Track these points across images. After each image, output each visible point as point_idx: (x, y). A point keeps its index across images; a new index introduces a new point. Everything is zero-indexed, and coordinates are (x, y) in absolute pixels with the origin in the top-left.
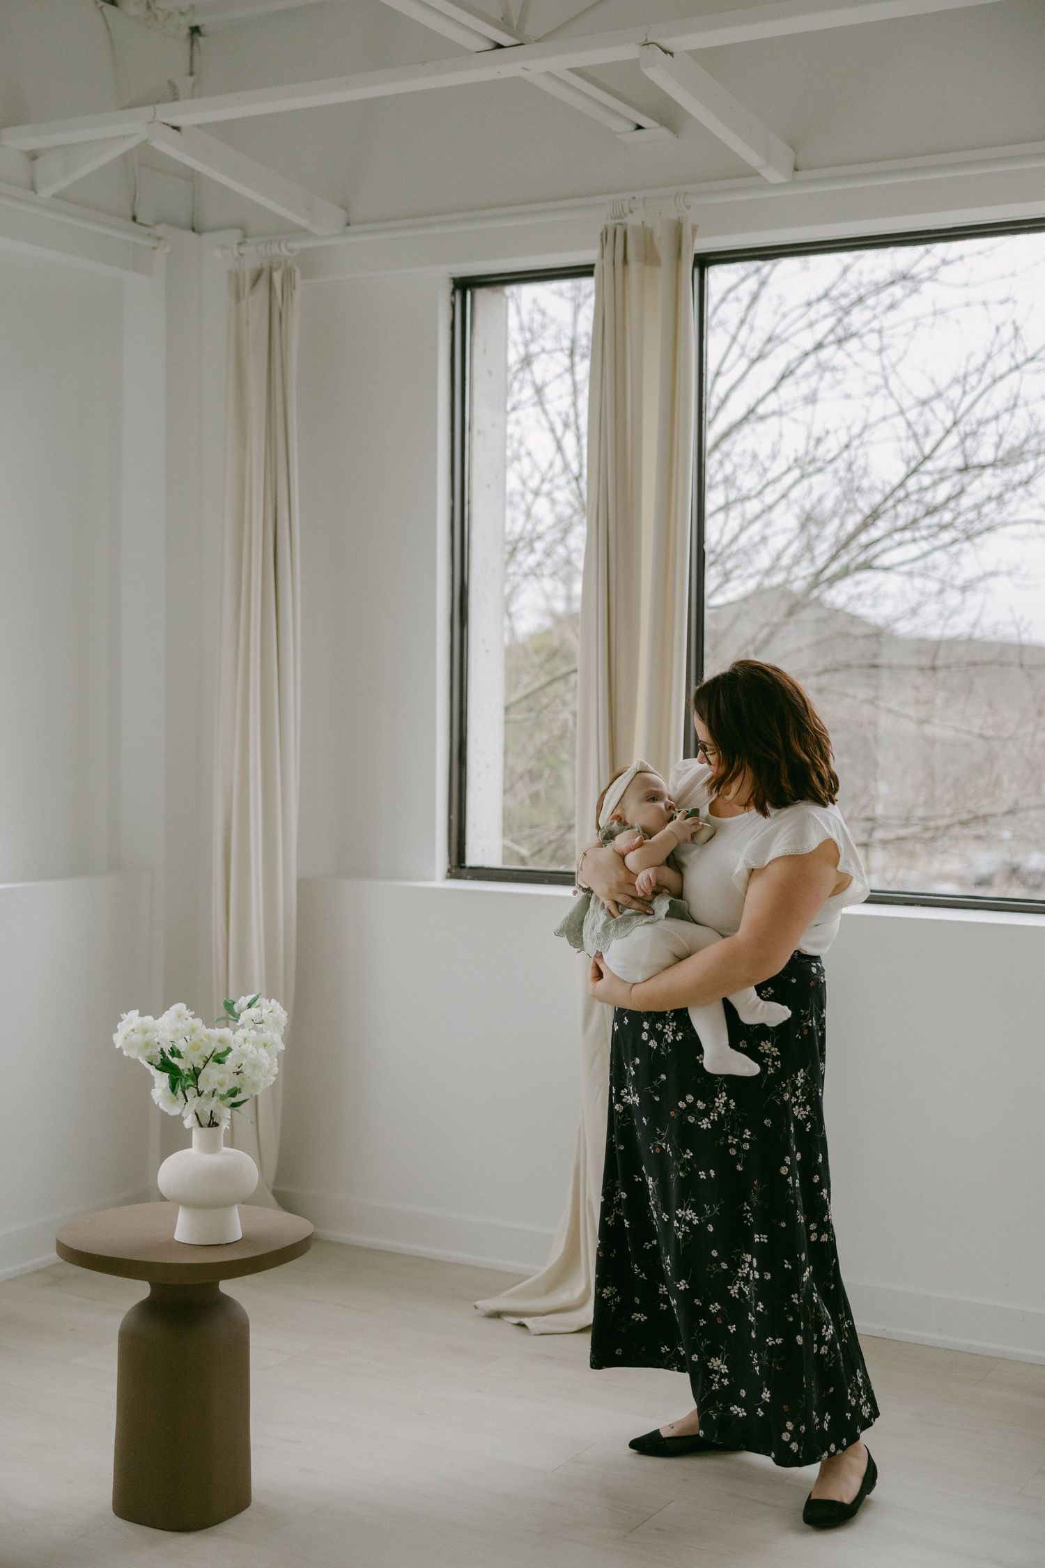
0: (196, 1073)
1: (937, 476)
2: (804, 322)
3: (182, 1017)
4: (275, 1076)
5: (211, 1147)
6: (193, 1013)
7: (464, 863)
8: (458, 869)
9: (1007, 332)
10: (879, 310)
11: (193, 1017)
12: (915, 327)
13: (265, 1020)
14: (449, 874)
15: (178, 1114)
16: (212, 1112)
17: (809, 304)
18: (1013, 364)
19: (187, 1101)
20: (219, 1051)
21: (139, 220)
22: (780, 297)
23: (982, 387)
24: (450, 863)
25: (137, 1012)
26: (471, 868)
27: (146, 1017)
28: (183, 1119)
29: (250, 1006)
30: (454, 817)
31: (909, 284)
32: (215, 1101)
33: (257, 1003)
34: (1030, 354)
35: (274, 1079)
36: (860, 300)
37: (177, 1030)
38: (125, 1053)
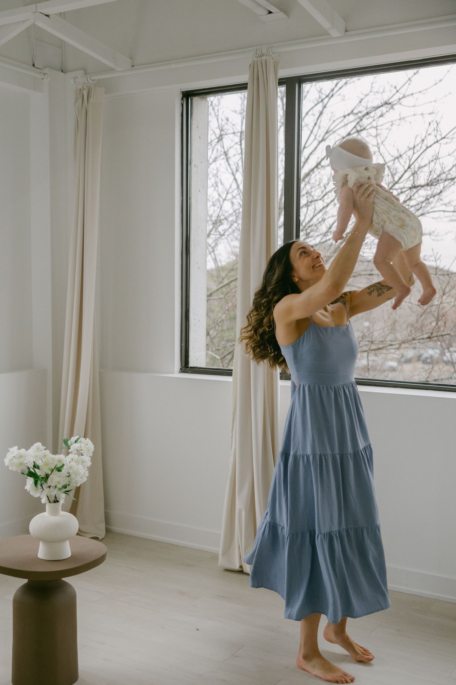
0: (47, 476)
1: (399, 191)
2: (342, 124)
3: (39, 449)
4: (87, 477)
5: (55, 513)
6: (45, 447)
7: (188, 365)
8: (185, 368)
9: (434, 125)
10: (375, 118)
11: (45, 449)
12: (392, 125)
13: (82, 449)
14: (181, 371)
15: (38, 496)
16: (55, 496)
17: (345, 117)
18: (436, 141)
19: (43, 490)
20: (58, 466)
21: (36, 66)
22: (332, 113)
23: (422, 150)
24: (181, 365)
25: (16, 447)
26: (191, 368)
27: (22, 450)
28: (41, 499)
29: (76, 442)
30: (183, 345)
31: (389, 106)
32: (56, 490)
33: (79, 440)
34: (443, 136)
35: (86, 479)
36: (368, 114)
37: (37, 456)
38: (10, 468)
